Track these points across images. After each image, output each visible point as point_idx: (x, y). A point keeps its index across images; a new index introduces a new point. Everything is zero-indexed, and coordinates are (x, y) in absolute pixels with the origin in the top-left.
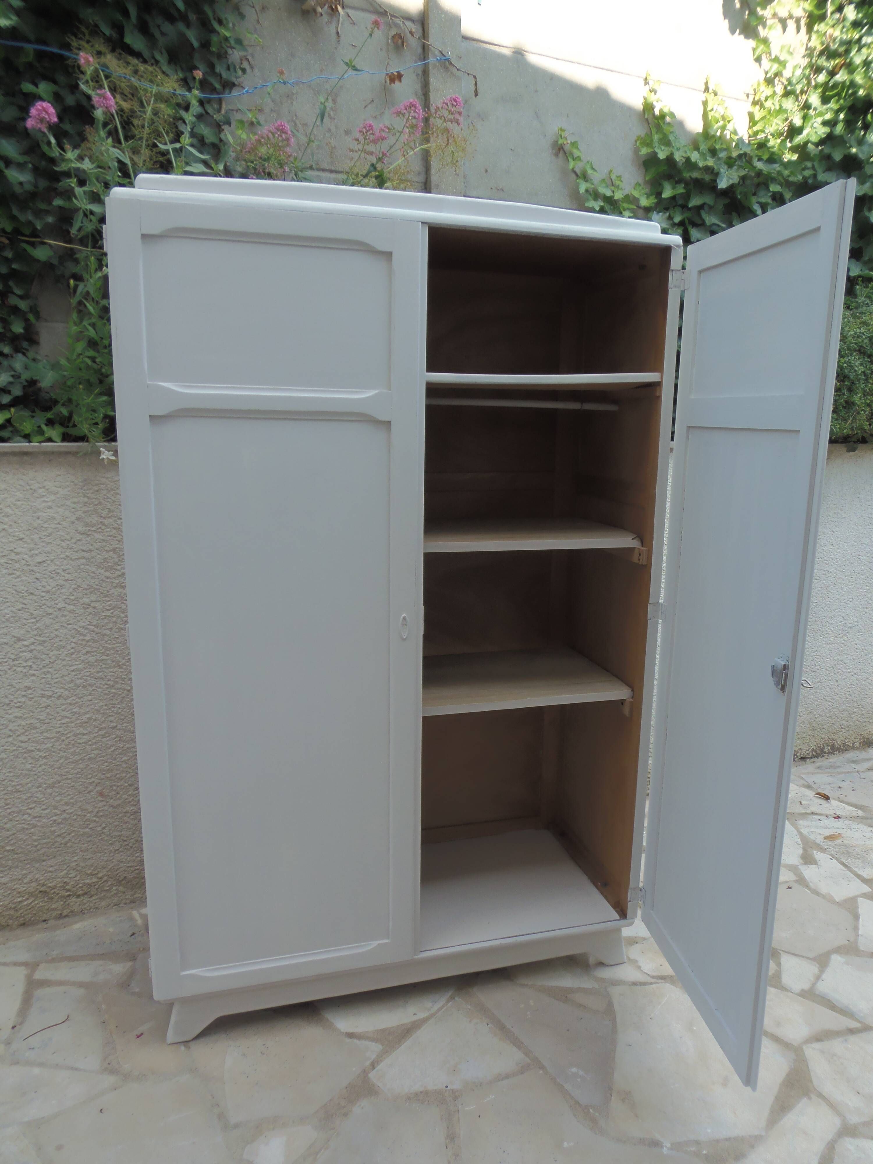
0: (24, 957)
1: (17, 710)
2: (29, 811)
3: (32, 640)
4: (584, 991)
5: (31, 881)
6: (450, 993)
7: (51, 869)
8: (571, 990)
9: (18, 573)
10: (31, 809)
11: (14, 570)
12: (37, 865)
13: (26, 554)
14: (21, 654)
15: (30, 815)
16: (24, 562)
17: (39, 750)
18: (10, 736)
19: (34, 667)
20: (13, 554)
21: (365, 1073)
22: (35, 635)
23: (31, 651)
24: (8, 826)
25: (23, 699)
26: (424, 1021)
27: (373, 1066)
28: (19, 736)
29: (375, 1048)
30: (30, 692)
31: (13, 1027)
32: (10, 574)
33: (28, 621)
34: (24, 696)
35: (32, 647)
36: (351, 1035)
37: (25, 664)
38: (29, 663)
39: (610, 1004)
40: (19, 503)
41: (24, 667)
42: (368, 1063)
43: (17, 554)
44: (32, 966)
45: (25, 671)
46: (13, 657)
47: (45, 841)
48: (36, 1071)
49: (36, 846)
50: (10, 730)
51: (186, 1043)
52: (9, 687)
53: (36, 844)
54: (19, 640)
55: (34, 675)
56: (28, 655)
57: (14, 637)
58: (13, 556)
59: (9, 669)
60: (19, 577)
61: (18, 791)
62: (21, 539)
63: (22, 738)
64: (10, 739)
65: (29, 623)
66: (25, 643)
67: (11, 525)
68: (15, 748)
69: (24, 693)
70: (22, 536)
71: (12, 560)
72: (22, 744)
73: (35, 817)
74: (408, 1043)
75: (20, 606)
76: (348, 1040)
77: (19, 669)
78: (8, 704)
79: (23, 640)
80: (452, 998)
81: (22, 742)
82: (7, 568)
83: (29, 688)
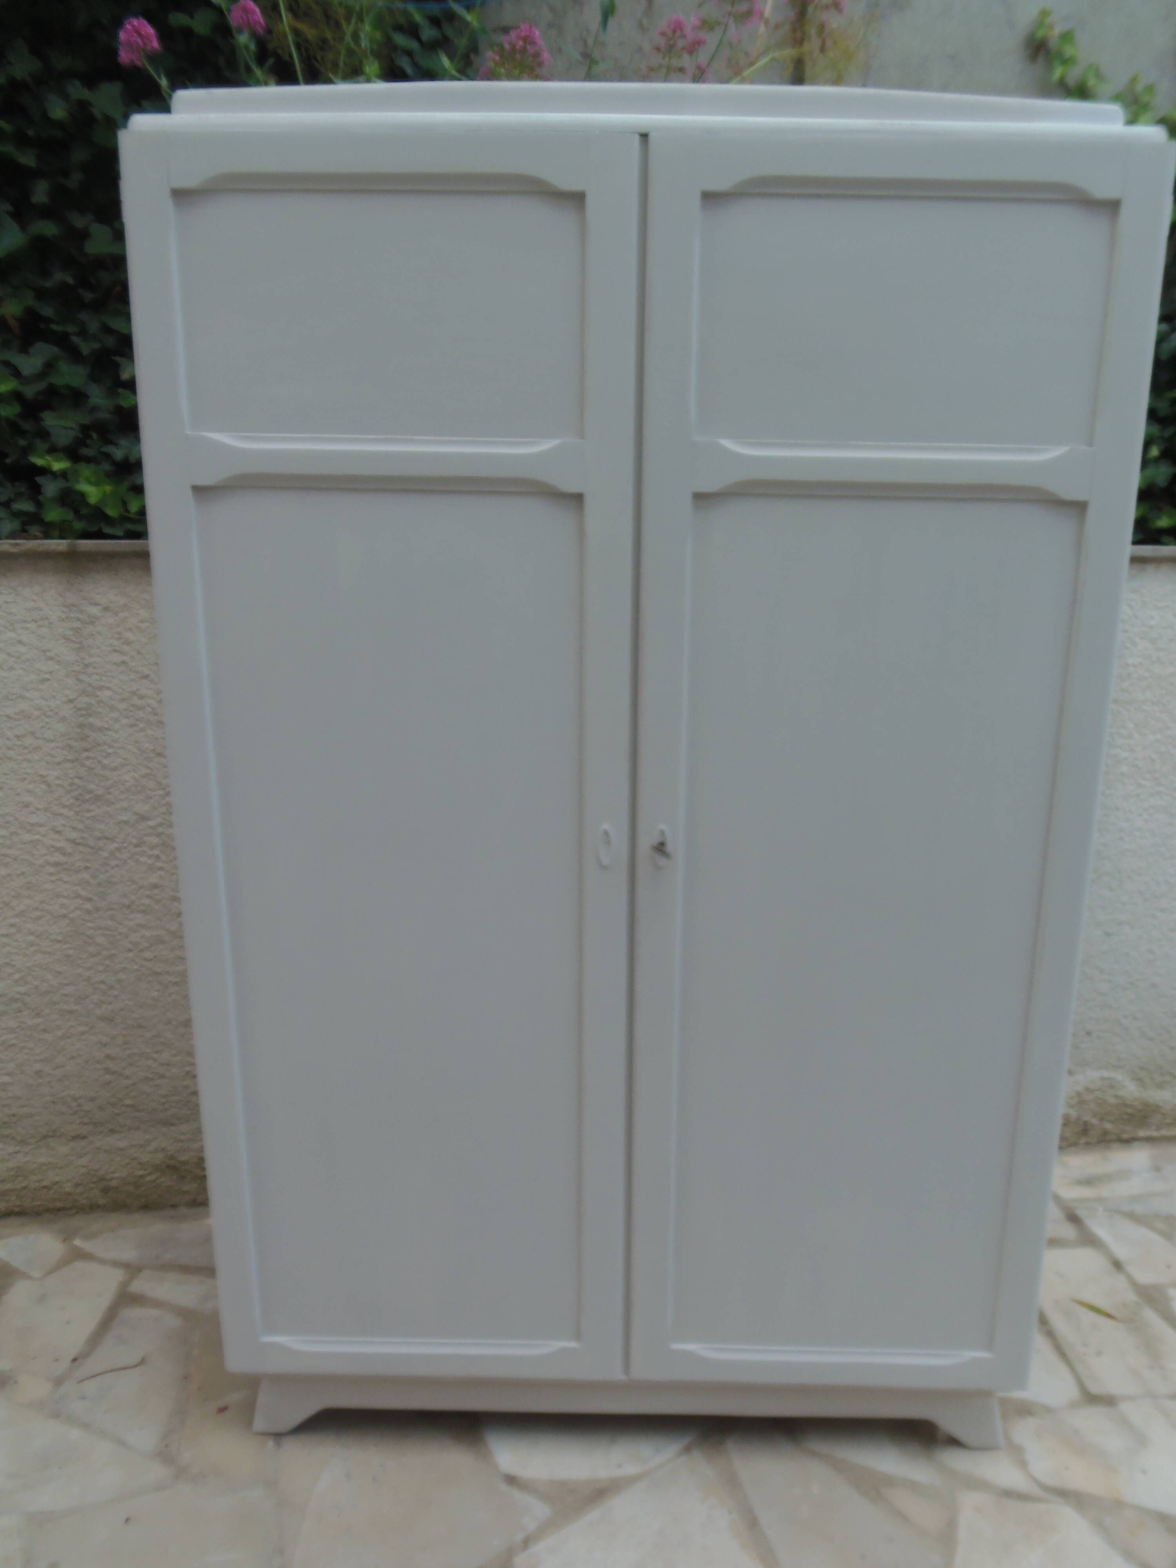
0: (129, 1254)
1: (139, 915)
2: (155, 1056)
3: (159, 820)
4: (913, 1486)
5: (156, 1151)
6: (685, 1441)
7: (182, 1137)
8: (890, 1481)
9: (141, 725)
10: (157, 1052)
11: (138, 720)
12: (165, 1130)
13: (153, 698)
14: (146, 839)
15: (155, 1060)
16: (149, 709)
17: (168, 973)
18: (130, 950)
19: (163, 857)
20: (136, 698)
21: (510, 1553)
22: (164, 814)
23: (158, 835)
24: (127, 1072)
25: (147, 901)
26: (631, 1481)
27: (526, 1543)
28: (142, 951)
29: (540, 1510)
30: (156, 891)
31: (74, 1360)
32: (132, 726)
33: (154, 793)
34: (148, 897)
35: (160, 830)
36: (511, 1480)
37: (150, 853)
38: (156, 852)
39: (951, 1525)
40: (144, 626)
41: (150, 857)
42: (520, 1537)
43: (141, 697)
44: (133, 1270)
45: (150, 862)
46: (135, 841)
47: (175, 1098)
48: (75, 1434)
49: (164, 1104)
50: (131, 942)
51: (278, 1436)
52: (128, 883)
53: (164, 1100)
54: (143, 818)
55: (161, 869)
56: (154, 840)
57: (136, 813)
58: (136, 701)
59: (129, 858)
60: (143, 730)
61: (140, 1027)
62: (146, 677)
63: (148, 955)
64: (131, 955)
65: (154, 795)
66: (151, 823)
67: (132, 657)
68: (136, 967)
69: (148, 893)
70: (147, 672)
71: (133, 705)
72: (146, 963)
73: (163, 1065)
74: (593, 1515)
75: (144, 771)
76: (504, 1487)
77: (143, 859)
78: (128, 907)
79: (148, 819)
80: (688, 1449)
81: (146, 960)
82: (128, 717)
83: (155, 886)
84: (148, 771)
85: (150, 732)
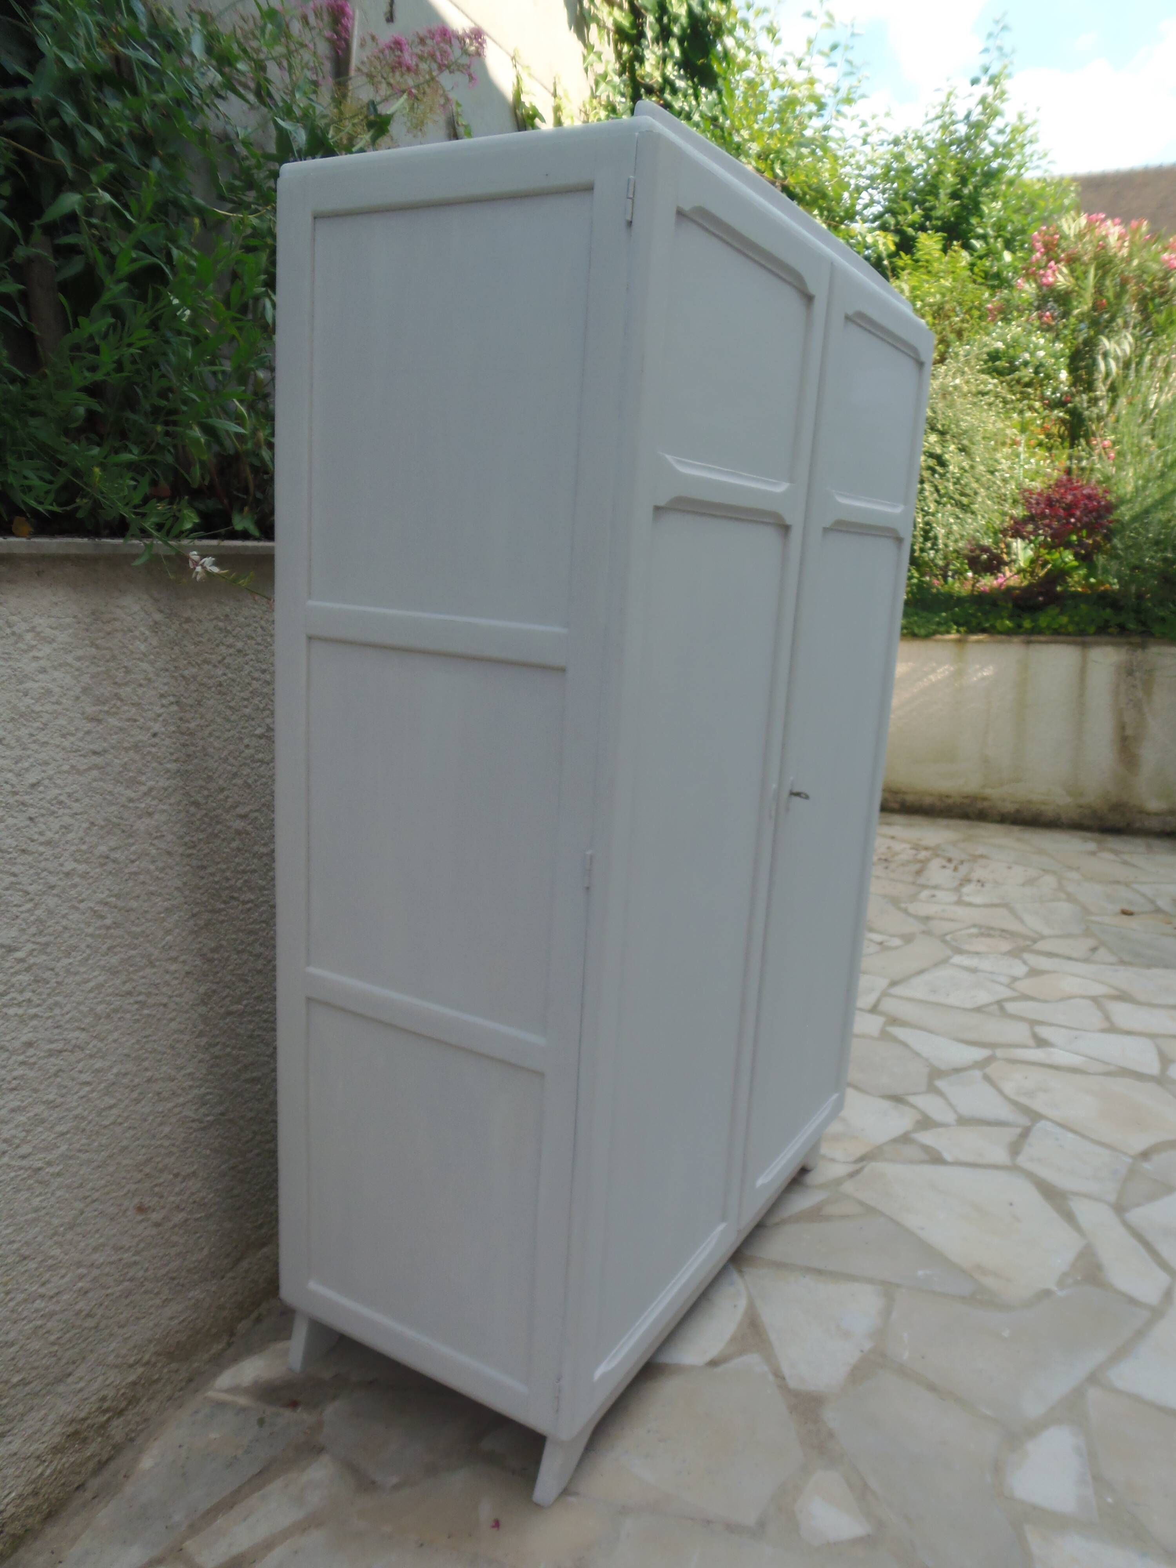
1: (12, 1096)
2: (41, 1290)
3: (29, 946)
5: (54, 1425)
7: (81, 1384)
10: (44, 1284)
12: (61, 1389)
13: (10, 771)
14: (14, 980)
15: (43, 1297)
17: (49, 1163)
19: (35, 999)
21: (783, 1387)
22: (34, 935)
23: (29, 969)
24: (12, 1335)
25: (21, 1071)
26: (752, 1307)
27: (779, 1376)
28: (18, 1146)
30: (30, 1052)
33: (21, 909)
34: (23, 1063)
35: (31, 960)
36: (713, 1364)
37: (21, 999)
38: (27, 995)
39: (861, 1203)
41: (19, 1005)
45: (21, 1011)
47: (68, 1336)
49: (56, 1353)
53: (56, 1348)
55: (35, 1016)
56: (24, 978)
61: (23, 1259)
63: (24, 1149)
65: (22, 912)
66: (20, 955)
68: (13, 1174)
69: (21, 1058)
72: (24, 1163)
73: (51, 1298)
74: (771, 1335)
76: (717, 1370)
77: (11, 1011)
79: (16, 950)
80: (740, 1272)
81: (23, 1157)
83: (29, 1044)
84: (13, 879)
85: (10, 821)
